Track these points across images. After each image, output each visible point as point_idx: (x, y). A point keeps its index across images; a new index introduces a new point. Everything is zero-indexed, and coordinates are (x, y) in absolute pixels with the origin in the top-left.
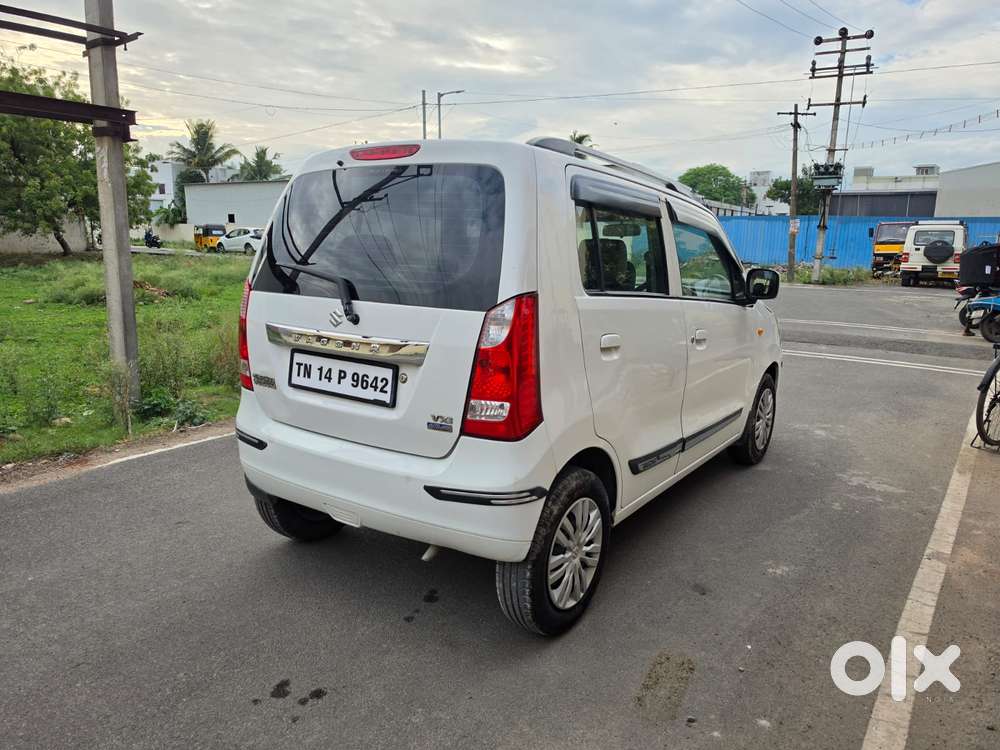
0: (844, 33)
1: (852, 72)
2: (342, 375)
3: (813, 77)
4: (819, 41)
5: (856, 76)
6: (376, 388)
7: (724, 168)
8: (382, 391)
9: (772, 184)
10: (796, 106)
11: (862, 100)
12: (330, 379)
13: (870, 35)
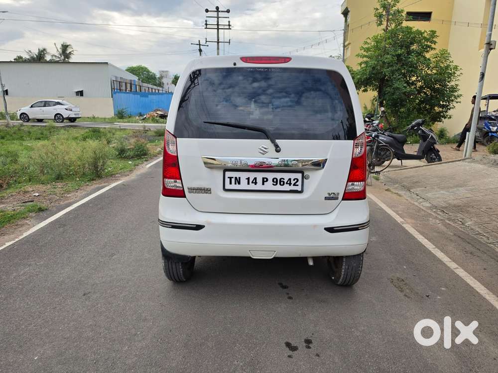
0: (217, 8)
1: (223, 28)
2: (265, 180)
3: (206, 28)
4: (207, 11)
5: (225, 30)
6: (290, 184)
7: (146, 68)
8: (294, 185)
9: (173, 77)
10: (199, 41)
11: (228, 41)
12: (256, 183)
13: (228, 11)
